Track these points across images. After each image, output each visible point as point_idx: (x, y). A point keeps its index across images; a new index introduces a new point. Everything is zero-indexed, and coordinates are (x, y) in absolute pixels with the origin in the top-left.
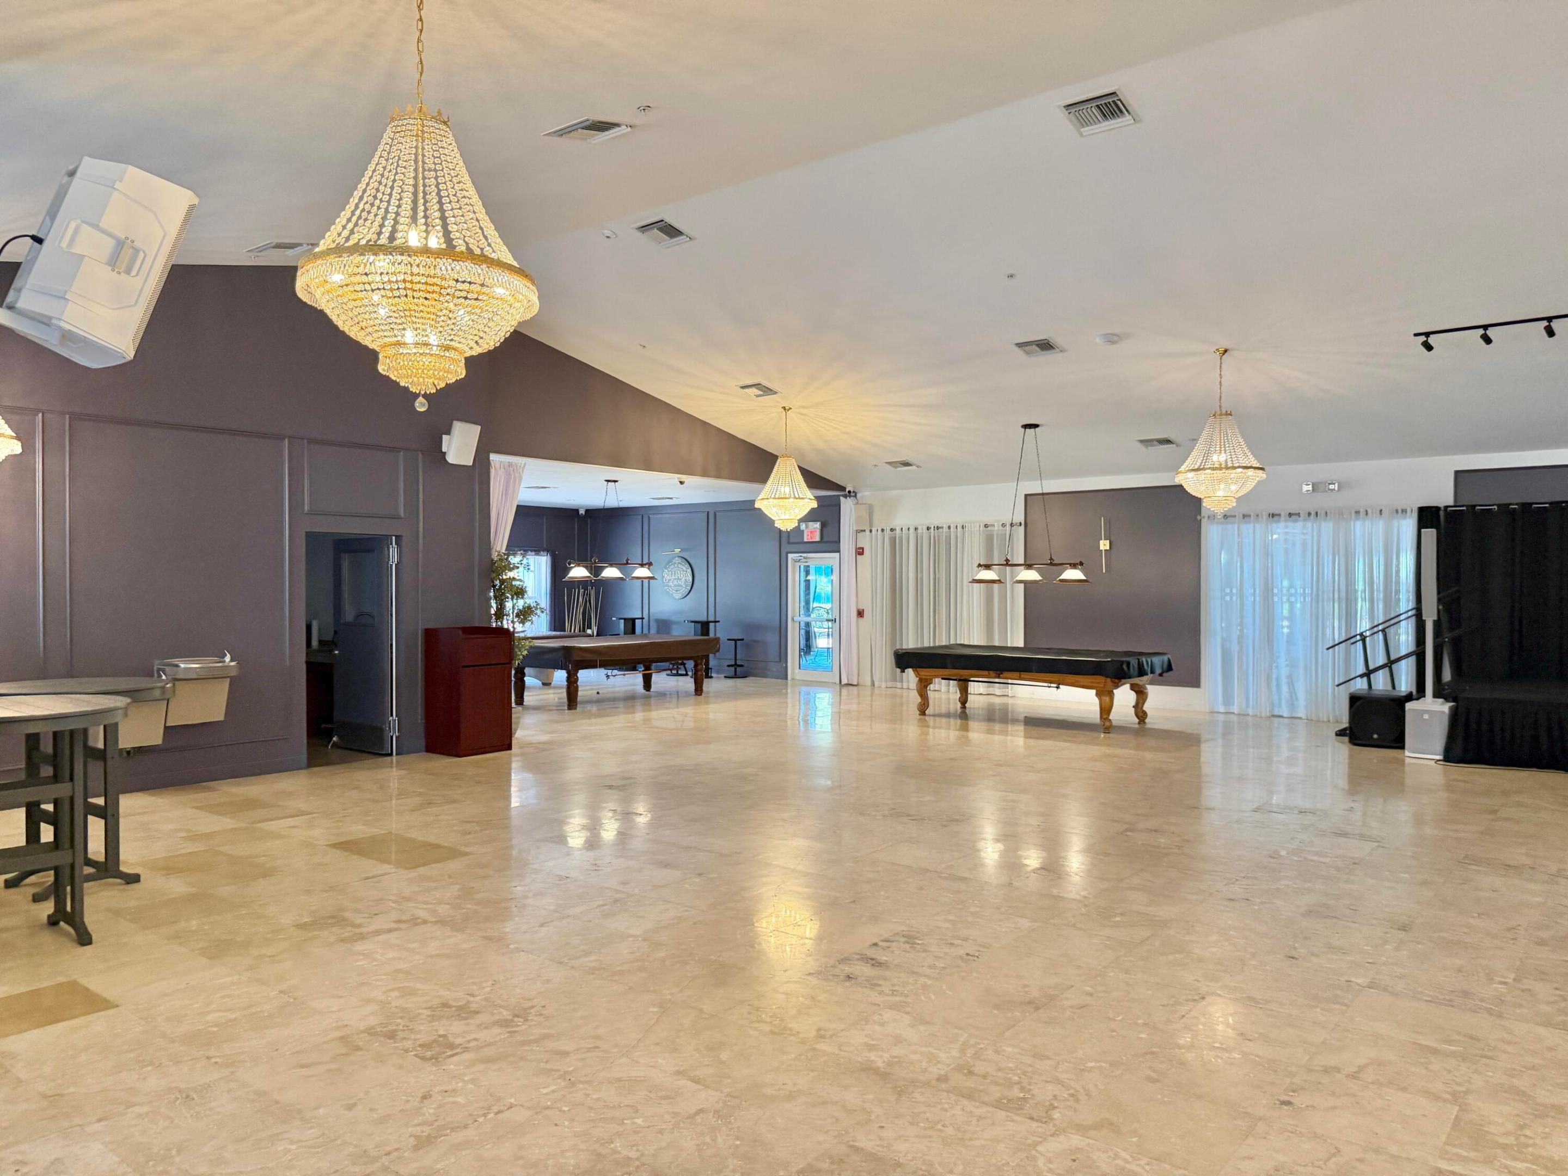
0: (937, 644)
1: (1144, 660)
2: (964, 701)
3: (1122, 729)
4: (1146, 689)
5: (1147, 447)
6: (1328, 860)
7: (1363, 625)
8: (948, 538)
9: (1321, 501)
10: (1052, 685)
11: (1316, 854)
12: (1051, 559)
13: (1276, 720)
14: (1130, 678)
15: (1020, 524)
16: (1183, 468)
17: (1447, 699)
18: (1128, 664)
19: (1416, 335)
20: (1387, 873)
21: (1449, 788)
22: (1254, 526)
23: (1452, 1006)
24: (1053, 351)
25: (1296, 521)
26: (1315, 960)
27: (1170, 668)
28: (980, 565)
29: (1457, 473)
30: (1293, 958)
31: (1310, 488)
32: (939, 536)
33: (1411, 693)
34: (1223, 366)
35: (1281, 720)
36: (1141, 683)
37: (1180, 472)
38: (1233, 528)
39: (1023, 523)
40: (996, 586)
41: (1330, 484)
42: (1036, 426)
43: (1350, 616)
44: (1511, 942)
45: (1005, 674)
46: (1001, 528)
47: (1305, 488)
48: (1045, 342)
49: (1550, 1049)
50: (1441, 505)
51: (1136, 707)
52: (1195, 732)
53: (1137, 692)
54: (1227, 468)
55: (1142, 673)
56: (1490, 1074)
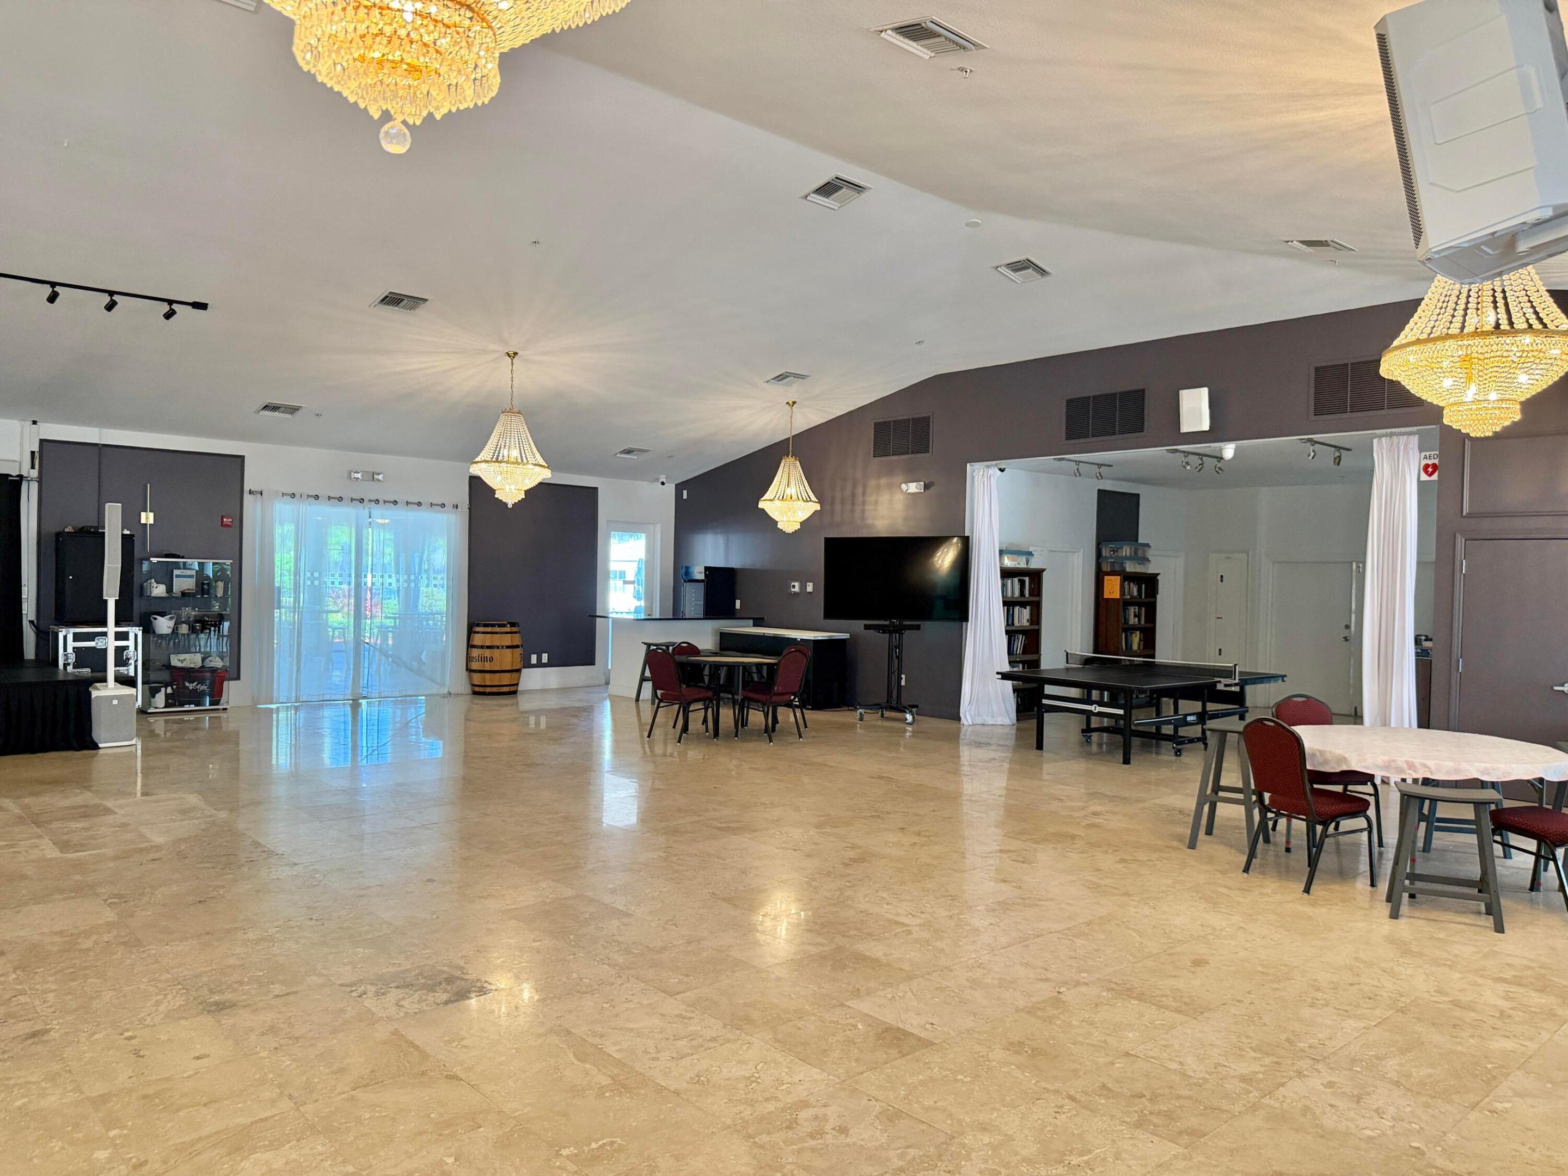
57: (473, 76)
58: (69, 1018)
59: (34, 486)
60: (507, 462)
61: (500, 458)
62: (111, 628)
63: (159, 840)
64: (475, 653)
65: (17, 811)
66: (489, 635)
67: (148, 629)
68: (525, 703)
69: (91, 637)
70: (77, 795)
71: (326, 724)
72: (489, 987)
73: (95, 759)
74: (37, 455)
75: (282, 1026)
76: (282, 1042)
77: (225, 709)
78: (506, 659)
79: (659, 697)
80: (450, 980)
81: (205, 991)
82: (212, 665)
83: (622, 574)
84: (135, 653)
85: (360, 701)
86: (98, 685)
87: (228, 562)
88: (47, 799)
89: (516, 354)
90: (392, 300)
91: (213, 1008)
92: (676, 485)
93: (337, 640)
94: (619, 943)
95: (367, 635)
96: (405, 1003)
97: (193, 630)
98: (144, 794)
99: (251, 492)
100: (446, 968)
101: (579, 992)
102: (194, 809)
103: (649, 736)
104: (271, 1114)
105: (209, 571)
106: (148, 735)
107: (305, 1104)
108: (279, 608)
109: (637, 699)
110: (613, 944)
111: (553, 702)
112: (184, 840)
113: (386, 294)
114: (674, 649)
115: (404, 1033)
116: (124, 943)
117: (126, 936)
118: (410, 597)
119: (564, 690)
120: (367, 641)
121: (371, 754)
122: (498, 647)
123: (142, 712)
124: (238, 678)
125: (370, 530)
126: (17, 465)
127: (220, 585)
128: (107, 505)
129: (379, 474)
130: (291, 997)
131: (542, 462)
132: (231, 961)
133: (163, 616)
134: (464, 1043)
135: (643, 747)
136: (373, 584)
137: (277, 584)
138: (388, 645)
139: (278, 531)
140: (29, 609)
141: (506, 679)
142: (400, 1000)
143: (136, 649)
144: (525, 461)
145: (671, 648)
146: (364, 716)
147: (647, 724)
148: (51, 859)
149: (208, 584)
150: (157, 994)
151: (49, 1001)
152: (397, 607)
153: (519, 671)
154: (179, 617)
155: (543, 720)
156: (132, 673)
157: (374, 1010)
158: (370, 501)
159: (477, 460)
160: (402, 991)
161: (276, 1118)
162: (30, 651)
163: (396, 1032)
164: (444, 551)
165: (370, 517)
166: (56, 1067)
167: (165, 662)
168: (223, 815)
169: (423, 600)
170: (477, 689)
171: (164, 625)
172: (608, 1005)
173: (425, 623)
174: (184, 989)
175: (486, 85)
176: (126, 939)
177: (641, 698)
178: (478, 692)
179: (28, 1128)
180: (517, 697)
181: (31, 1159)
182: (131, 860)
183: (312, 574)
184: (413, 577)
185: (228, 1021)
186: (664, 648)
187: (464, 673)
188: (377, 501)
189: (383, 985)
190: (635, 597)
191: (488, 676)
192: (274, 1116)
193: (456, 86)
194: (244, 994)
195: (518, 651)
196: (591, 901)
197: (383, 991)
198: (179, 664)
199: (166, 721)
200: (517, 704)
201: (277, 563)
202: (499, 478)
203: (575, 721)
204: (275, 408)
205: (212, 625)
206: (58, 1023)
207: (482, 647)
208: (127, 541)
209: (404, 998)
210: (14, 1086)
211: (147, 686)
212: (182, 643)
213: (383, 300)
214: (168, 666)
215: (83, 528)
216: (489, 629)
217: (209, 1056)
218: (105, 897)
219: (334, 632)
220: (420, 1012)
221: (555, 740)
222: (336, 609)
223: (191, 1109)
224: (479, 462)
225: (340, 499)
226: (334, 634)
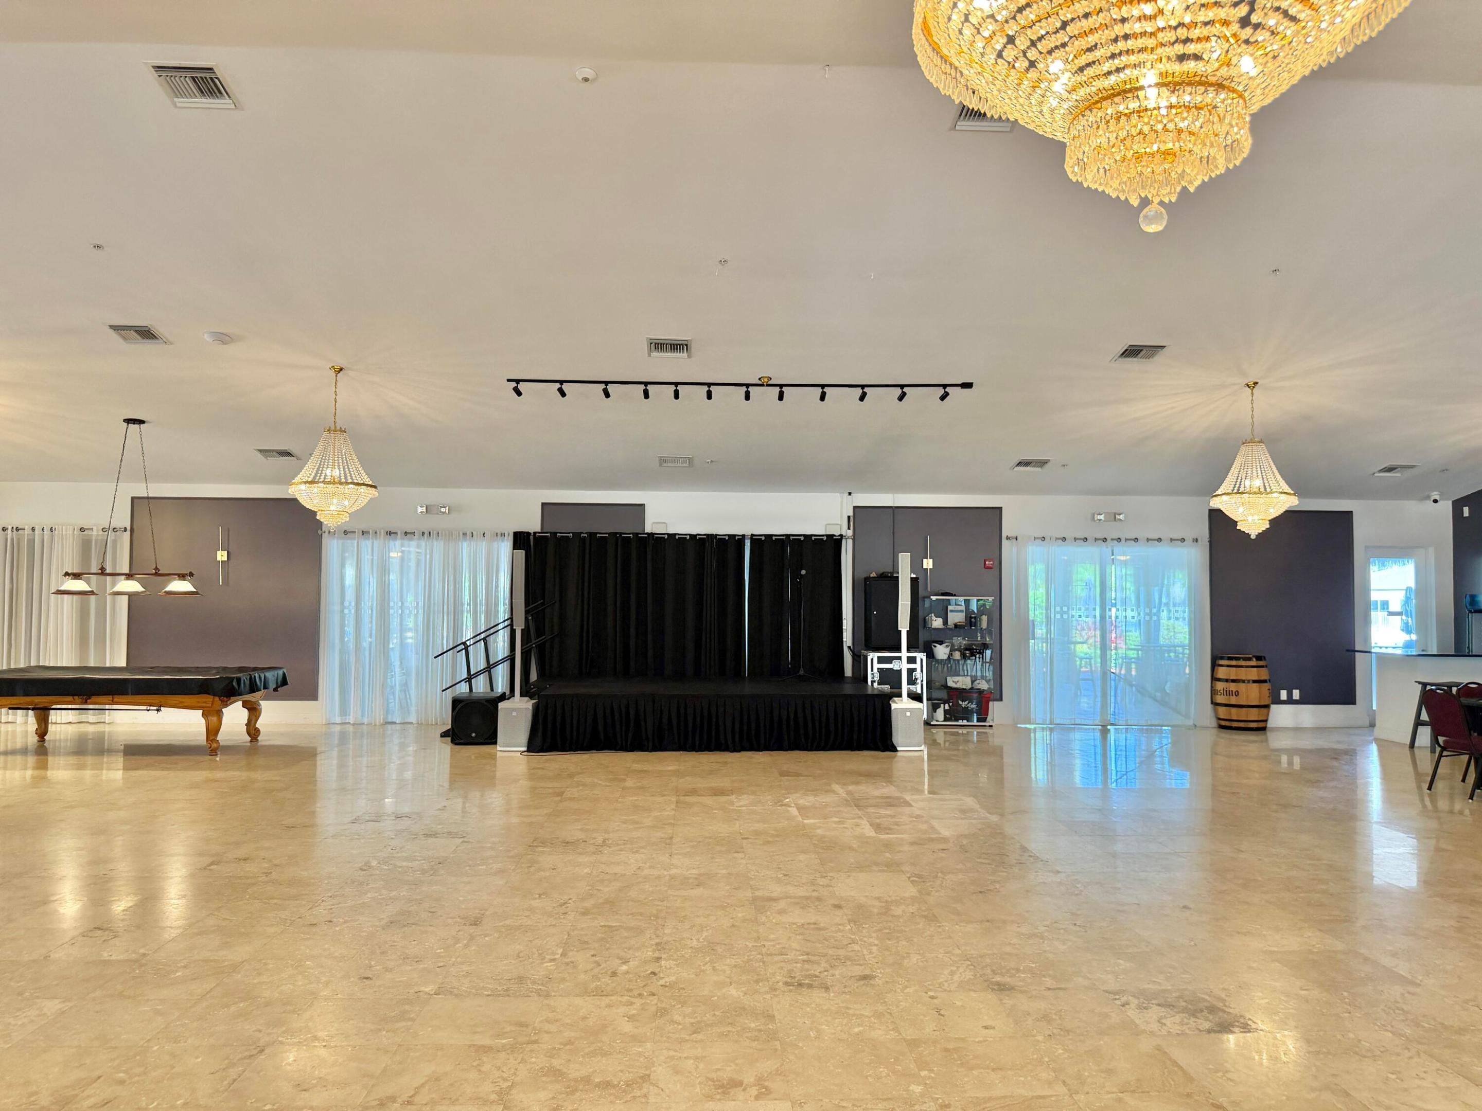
0: (13, 666)
1: (257, 675)
2: (42, 733)
3: (230, 749)
4: (259, 705)
5: (266, 457)
6: (415, 864)
7: (467, 634)
8: (32, 542)
9: (433, 522)
10: (152, 708)
11: (406, 859)
12: (156, 568)
13: (389, 727)
14: (241, 695)
15: (125, 530)
16: (297, 480)
17: (531, 698)
18: (239, 680)
19: (508, 380)
20: (468, 868)
21: (532, 776)
22: (373, 543)
23: (508, 996)
24: (154, 341)
25: (411, 540)
26: (388, 976)
27: (284, 682)
28: (67, 574)
29: (543, 504)
30: (366, 978)
31: (424, 509)
32: (19, 540)
33: (504, 693)
34: (338, 384)
35: (393, 726)
36: (253, 700)
37: (294, 484)
38: (352, 544)
39: (129, 528)
40: (93, 598)
41: (441, 507)
42: (141, 422)
43: (456, 627)
44: (562, 917)
45: (94, 699)
46: (101, 533)
47: (420, 509)
48: (147, 329)
49: (584, 1018)
50: (532, 531)
51: (248, 725)
52: (312, 745)
53: (249, 710)
54: (341, 483)
55: (253, 688)
56: (533, 1060)
57: (1224, 144)
58: (888, 970)
59: (850, 542)
60: (1249, 493)
61: (1242, 489)
62: (904, 654)
63: (946, 833)
64: (1220, 686)
65: (844, 795)
66: (1234, 669)
67: (930, 655)
68: (1277, 741)
69: (889, 660)
70: (883, 787)
71: (1076, 747)
72: (1253, 1026)
73: (896, 759)
74: (852, 518)
75: (1054, 1017)
76: (1055, 1031)
77: (991, 726)
78: (1253, 694)
79: (1441, 743)
80: (1212, 1009)
81: (989, 971)
82: (979, 687)
83: (1385, 605)
84: (921, 676)
85: (1109, 727)
86: (896, 699)
87: (991, 599)
88: (864, 788)
89: (1256, 383)
90: (1132, 352)
91: (996, 987)
92: (1454, 502)
93: (1083, 669)
94: (1405, 1012)
95: (1113, 665)
96: (1168, 1022)
97: (964, 657)
98: (930, 793)
99: (1008, 538)
100: (1207, 997)
101: (1358, 1054)
102: (972, 810)
103: (1430, 788)
104: (1048, 1094)
105: (974, 607)
106: (932, 743)
107: (1078, 1093)
108: (1034, 638)
109: (1412, 745)
110: (1397, 1011)
111: (1307, 742)
112: (965, 836)
113: (1125, 348)
114: (1459, 690)
115: (1167, 1051)
116: (925, 917)
117: (925, 911)
118: (1150, 628)
119: (1319, 730)
120: (1114, 671)
121: (1121, 778)
122: (1243, 681)
123: (927, 723)
124: (1001, 699)
125: (1113, 567)
126: (839, 526)
127: (984, 618)
128: (900, 555)
129: (1120, 514)
130: (1061, 993)
131: (1287, 489)
132: (1008, 949)
133: (940, 644)
134: (1229, 1075)
135: (1422, 801)
136: (1117, 617)
137: (1031, 618)
138: (1131, 675)
139: (1031, 570)
140: (847, 638)
141: (1254, 714)
142: (1161, 1018)
143: (922, 671)
144: (1268, 490)
145: (1454, 690)
146: (1113, 742)
147: (1427, 775)
148: (869, 837)
149: (975, 618)
150: (951, 965)
151: (873, 953)
152: (1139, 639)
153: (1267, 707)
154: (953, 645)
155: (1297, 760)
156: (919, 691)
157: (1137, 1021)
158: (1112, 539)
159: (1217, 493)
160: (1163, 1010)
161: (1053, 1099)
162: (848, 672)
163: (1158, 1048)
164: (1184, 584)
165: (1113, 555)
166: (881, 1008)
167: (943, 683)
168: (994, 818)
169: (1163, 632)
170: (1223, 723)
171: (941, 651)
172: (1394, 1077)
173: (1166, 655)
174: (972, 965)
175: (1237, 149)
176: (926, 913)
177: (1417, 744)
178: (1225, 726)
179: (864, 1051)
180: (1266, 734)
181: (867, 1077)
182: (926, 847)
183: (1062, 609)
184: (1154, 611)
185: (1009, 1002)
186: (1446, 688)
187: (1209, 706)
188: (1119, 540)
189: (1146, 999)
190: (1403, 630)
191: (1234, 710)
192: (1051, 1096)
193: (1208, 157)
194: (1020, 981)
195: (1266, 686)
196: (1366, 959)
197: (1145, 1005)
198: (954, 685)
199: (945, 733)
200: (1267, 740)
201: (1031, 600)
202: (1241, 509)
203: (1335, 764)
204: (1026, 463)
205: (978, 653)
206: (881, 973)
207: (1227, 681)
208: (914, 582)
209: (1165, 1017)
210: (853, 1015)
211: (930, 702)
212: (954, 667)
213: (1123, 354)
214: (945, 686)
215: (883, 573)
216: (1234, 663)
217: (994, 1028)
218: (908, 875)
219: (1081, 661)
220: (1182, 1034)
221: (1314, 783)
222: (1081, 640)
223: (982, 1071)
224: (1219, 495)
225: (1085, 539)
226: (1081, 663)
